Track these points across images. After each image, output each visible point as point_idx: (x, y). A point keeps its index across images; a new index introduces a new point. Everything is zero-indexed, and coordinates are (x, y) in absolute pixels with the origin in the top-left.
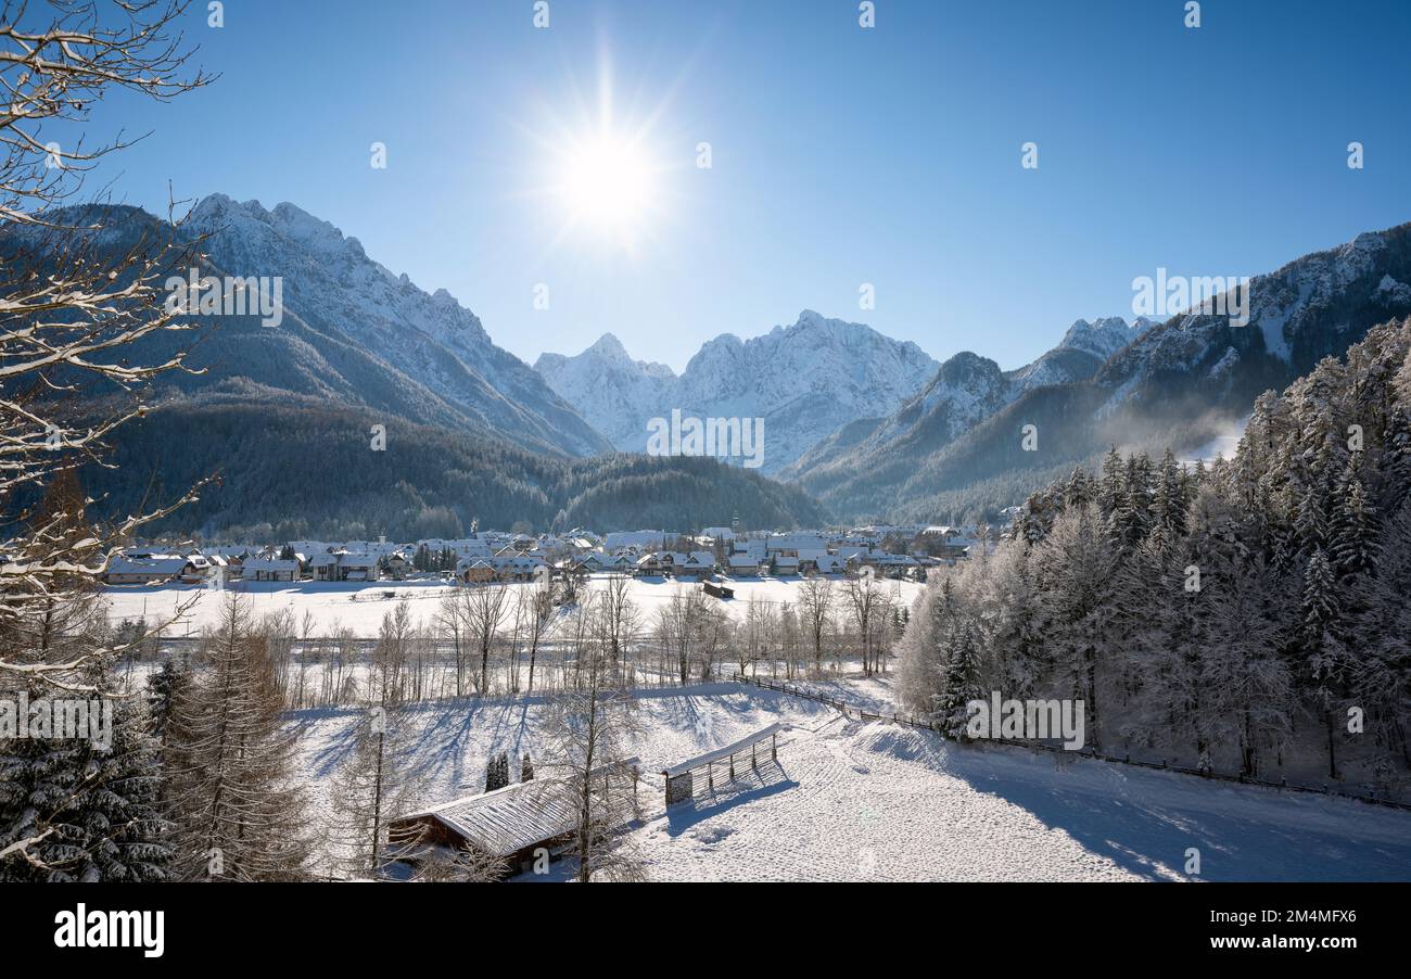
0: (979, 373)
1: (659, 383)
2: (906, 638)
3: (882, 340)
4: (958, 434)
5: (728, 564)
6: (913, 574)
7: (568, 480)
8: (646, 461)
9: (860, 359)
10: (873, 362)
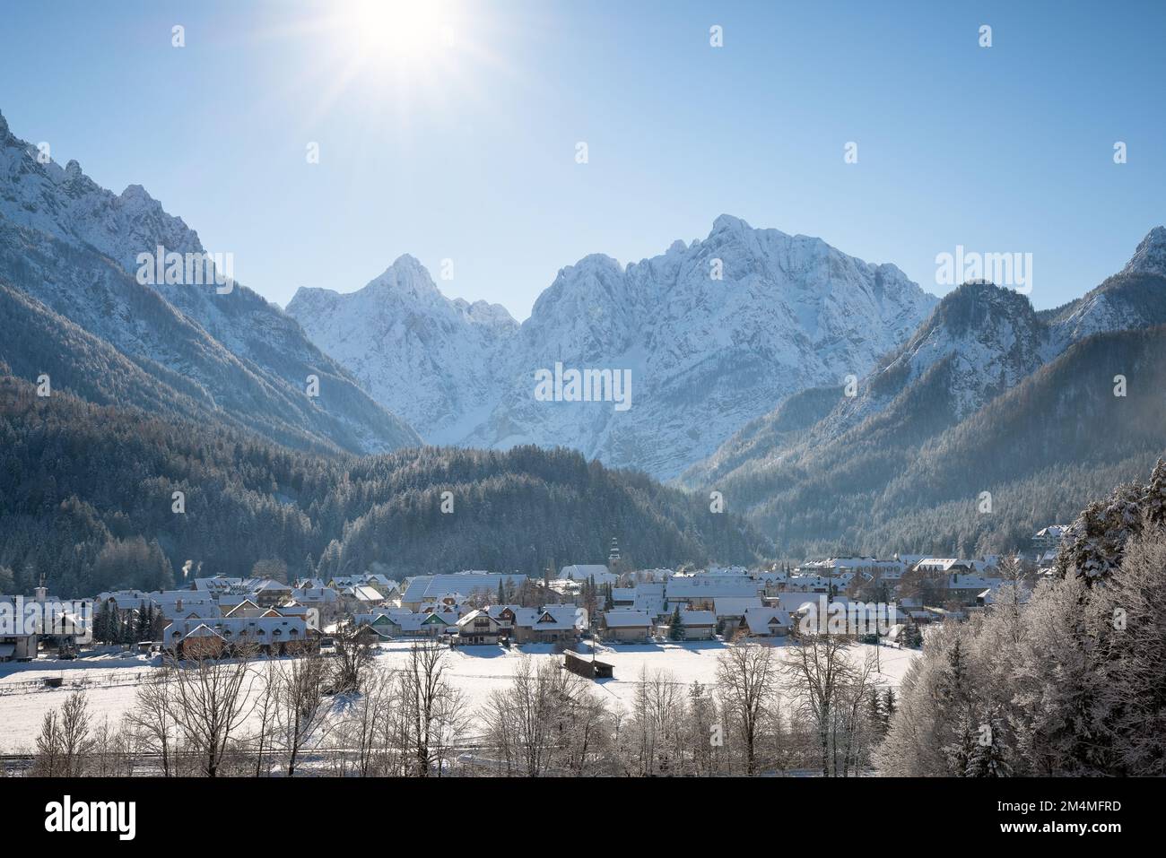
0: (999, 312)
1: (488, 334)
2: (893, 737)
3: (845, 262)
4: (967, 412)
5: (604, 624)
6: (899, 635)
7: (344, 491)
8: (470, 461)
9: (809, 293)
10: (832, 298)
